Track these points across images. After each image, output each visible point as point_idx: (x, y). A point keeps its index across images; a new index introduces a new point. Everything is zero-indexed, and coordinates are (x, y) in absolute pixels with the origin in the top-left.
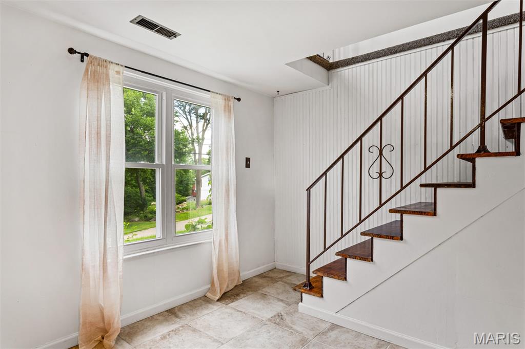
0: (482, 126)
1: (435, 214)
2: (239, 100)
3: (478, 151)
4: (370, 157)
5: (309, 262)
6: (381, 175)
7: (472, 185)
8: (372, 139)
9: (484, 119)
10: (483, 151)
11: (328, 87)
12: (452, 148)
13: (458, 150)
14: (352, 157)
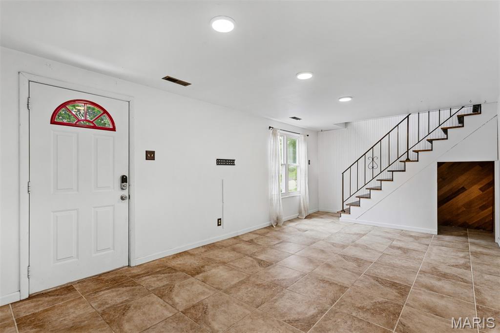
0: (408, 152)
1: (392, 181)
2: (308, 136)
3: (407, 160)
4: (369, 161)
5: (343, 202)
6: (373, 168)
7: (405, 171)
8: (369, 154)
9: (408, 150)
10: (408, 160)
11: (346, 129)
12: (398, 158)
13: (400, 159)
14: (362, 161)
